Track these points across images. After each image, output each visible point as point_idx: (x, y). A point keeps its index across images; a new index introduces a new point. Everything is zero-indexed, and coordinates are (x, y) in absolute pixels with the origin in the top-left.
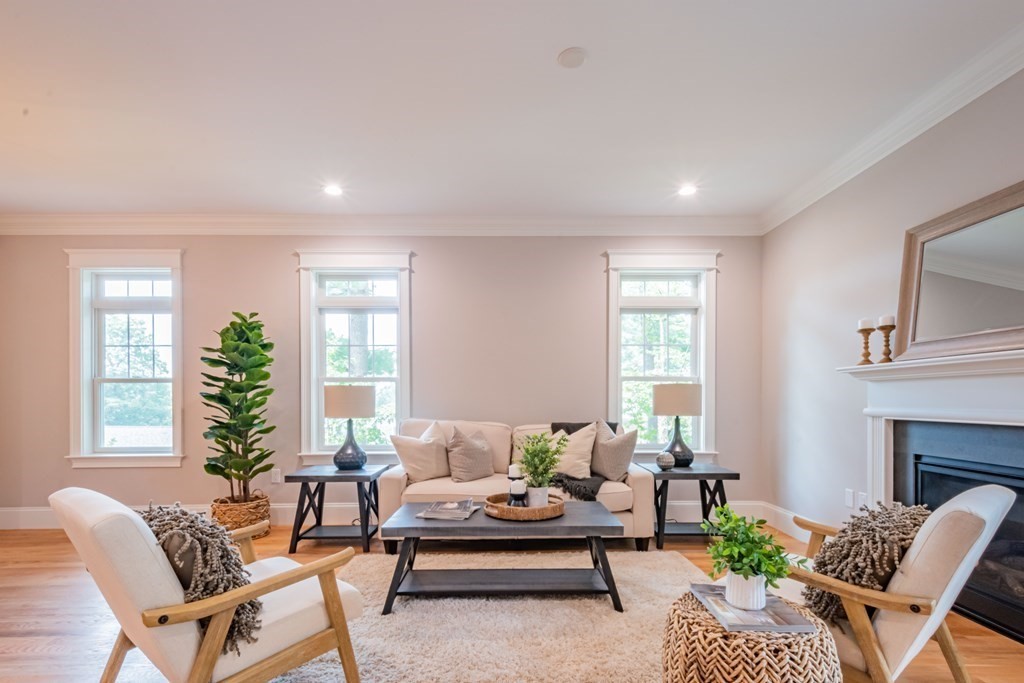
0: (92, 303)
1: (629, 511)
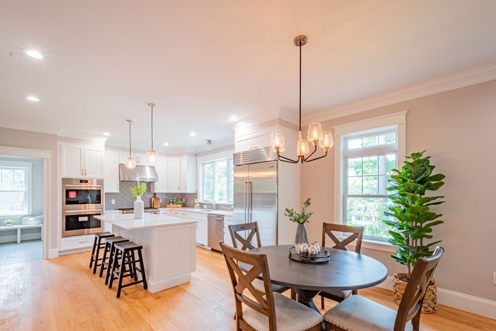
0: (343, 153)
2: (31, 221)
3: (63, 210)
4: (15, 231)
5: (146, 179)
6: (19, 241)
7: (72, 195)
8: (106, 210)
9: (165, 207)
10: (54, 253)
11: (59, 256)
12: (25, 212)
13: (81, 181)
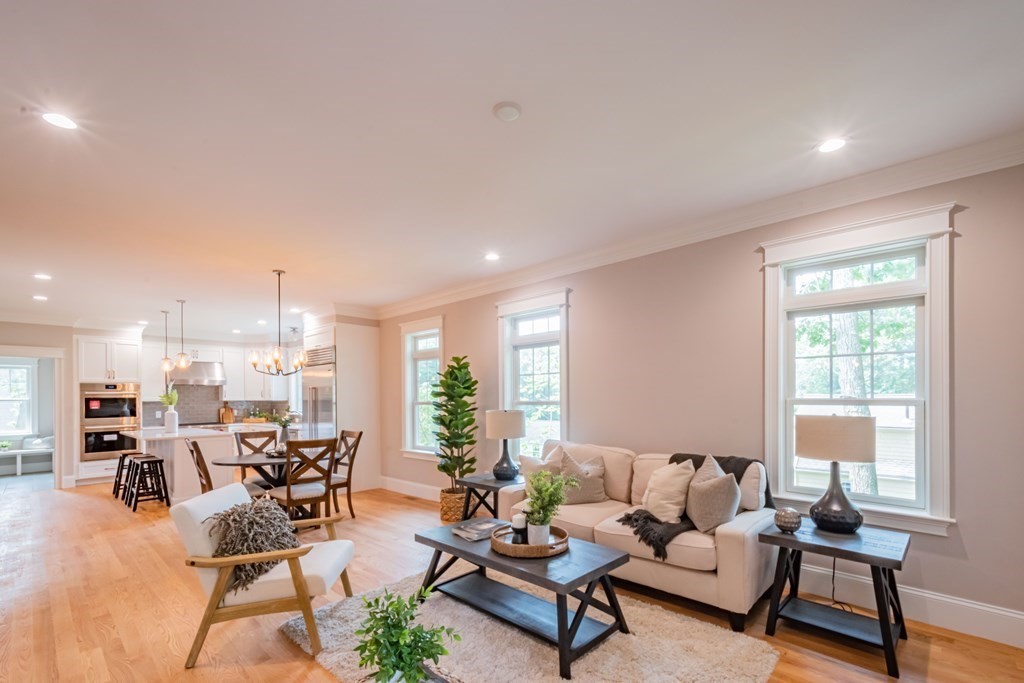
0: (412, 355)
1: (715, 572)
2: (36, 444)
3: (82, 426)
4: (12, 460)
5: (215, 381)
6: (19, 472)
7: (95, 406)
8: (144, 425)
9: (241, 421)
10: (69, 481)
11: (77, 486)
12: (28, 430)
13: (107, 387)
